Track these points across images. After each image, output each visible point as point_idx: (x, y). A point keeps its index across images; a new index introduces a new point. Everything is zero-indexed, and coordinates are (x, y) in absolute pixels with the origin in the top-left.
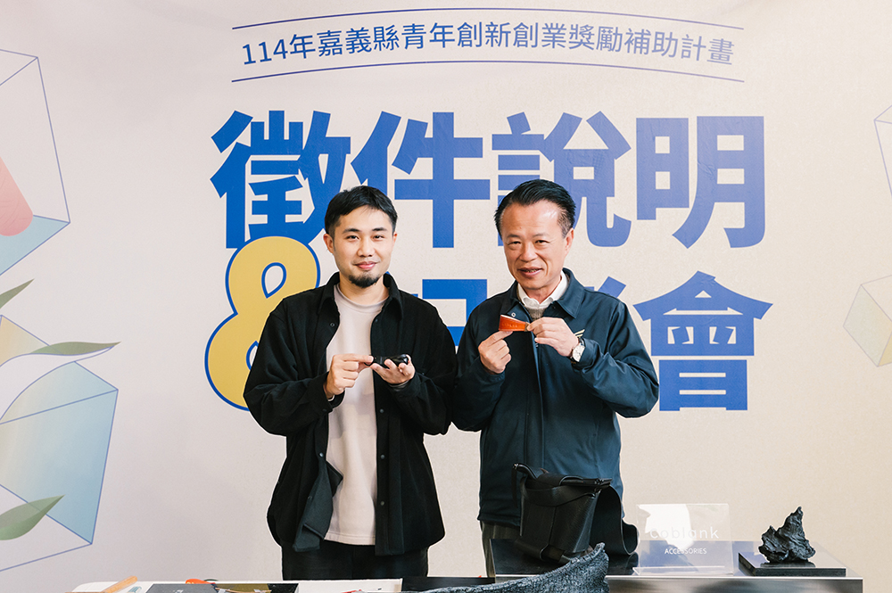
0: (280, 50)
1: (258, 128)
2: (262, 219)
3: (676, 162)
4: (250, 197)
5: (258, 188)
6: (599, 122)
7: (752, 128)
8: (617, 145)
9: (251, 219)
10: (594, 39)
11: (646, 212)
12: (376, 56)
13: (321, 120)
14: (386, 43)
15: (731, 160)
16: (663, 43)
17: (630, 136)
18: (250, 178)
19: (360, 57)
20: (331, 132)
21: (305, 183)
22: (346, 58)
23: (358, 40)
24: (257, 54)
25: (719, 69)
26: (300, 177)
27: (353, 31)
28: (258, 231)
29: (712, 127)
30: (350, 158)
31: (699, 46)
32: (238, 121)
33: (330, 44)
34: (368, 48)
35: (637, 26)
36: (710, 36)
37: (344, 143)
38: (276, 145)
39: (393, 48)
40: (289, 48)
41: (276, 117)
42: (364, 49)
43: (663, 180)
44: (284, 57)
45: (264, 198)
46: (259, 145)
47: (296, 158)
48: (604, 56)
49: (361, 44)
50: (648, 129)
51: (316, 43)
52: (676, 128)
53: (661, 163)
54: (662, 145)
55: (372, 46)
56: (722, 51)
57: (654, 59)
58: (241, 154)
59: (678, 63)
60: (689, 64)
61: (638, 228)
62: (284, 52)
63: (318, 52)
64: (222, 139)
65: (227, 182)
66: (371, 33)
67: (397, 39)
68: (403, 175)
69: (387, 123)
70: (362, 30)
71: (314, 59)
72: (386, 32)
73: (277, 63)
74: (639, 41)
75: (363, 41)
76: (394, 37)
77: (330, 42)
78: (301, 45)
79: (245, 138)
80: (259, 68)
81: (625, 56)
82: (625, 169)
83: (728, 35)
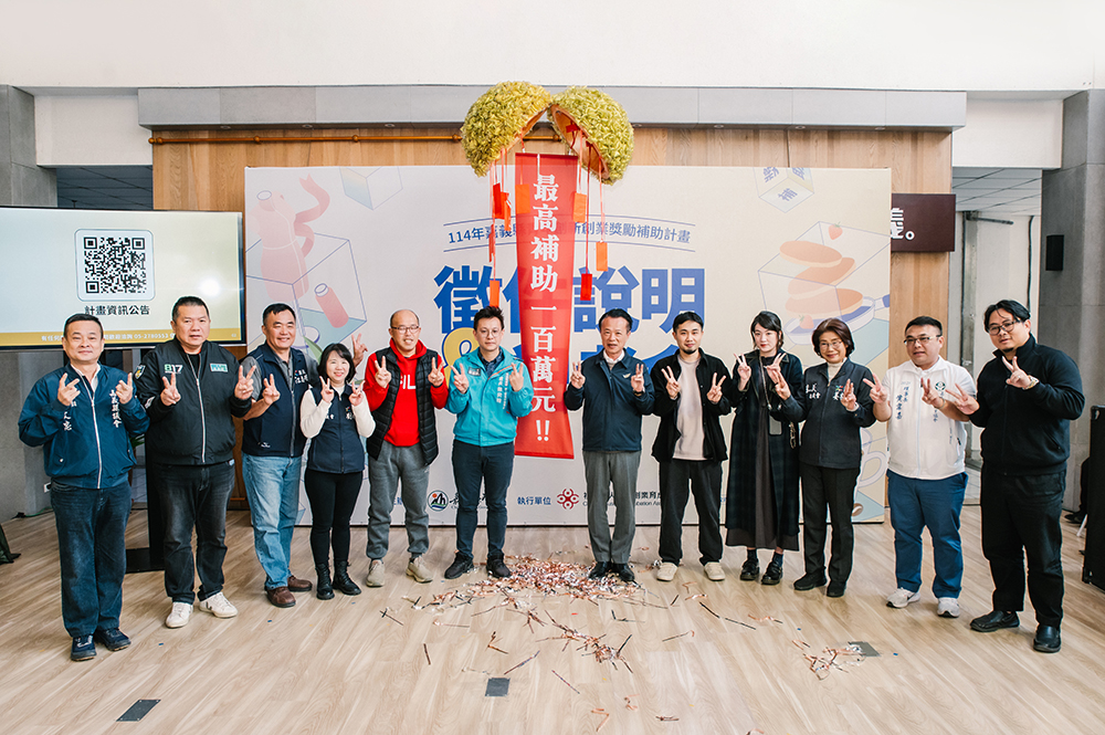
0: (467, 236)
1: (456, 274)
2: (460, 319)
3: (661, 291)
4: (453, 308)
5: (457, 304)
6: (624, 272)
7: (698, 275)
8: (633, 283)
9: (454, 319)
10: (622, 230)
11: (646, 316)
13: (487, 270)
15: (688, 290)
16: (656, 232)
17: (639, 278)
18: (453, 299)
19: (506, 239)
20: (493, 276)
21: (480, 301)
22: (500, 239)
23: (505, 231)
24: (456, 238)
25: (683, 245)
26: (477, 298)
27: (503, 226)
28: (457, 325)
29: (679, 274)
30: (502, 289)
31: (673, 234)
32: (447, 271)
35: (643, 224)
36: (679, 229)
37: (499, 282)
38: (466, 283)
40: (472, 235)
41: (466, 269)
42: (509, 235)
43: (655, 300)
44: (469, 239)
45: (460, 309)
46: (457, 283)
47: (475, 289)
48: (627, 238)
49: (507, 233)
50: (647, 274)
51: (485, 232)
52: (661, 274)
53: (655, 291)
54: (655, 283)
55: (512, 233)
56: (684, 236)
57: (651, 240)
58: (448, 287)
59: (663, 242)
60: (668, 243)
61: (643, 323)
62: (469, 237)
63: (486, 237)
64: (439, 280)
65: (442, 300)
71: (484, 240)
73: (466, 242)
74: (644, 231)
75: (508, 231)
78: (477, 233)
79: (450, 279)
80: (457, 245)
81: (636, 239)
82: (637, 294)
83: (688, 228)
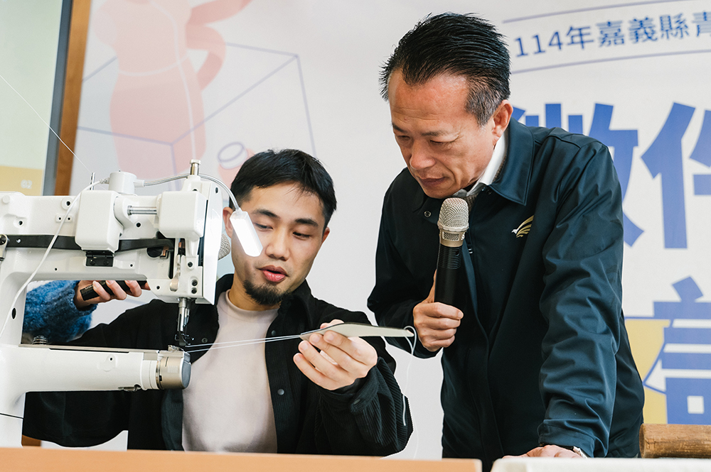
0: (555, 41)
1: (532, 121)
12: (663, 44)
13: (603, 112)
14: (674, 32)
19: (644, 46)
20: (617, 124)
22: (630, 47)
23: (641, 29)
24: (530, 46)
27: (635, 20)
30: (638, 152)
33: (610, 34)
34: (654, 37)
37: (631, 137)
39: (682, 36)
40: (565, 39)
41: (553, 110)
42: (650, 38)
44: (560, 49)
49: (646, 33)
51: (595, 34)
55: (658, 34)
62: (559, 44)
63: (597, 43)
66: (657, 23)
67: (686, 27)
68: (702, 169)
69: (680, 115)
70: (647, 19)
71: (594, 50)
72: (673, 21)
73: (552, 55)
75: (648, 30)
76: (682, 26)
77: (611, 32)
78: (579, 35)
80: (532, 61)
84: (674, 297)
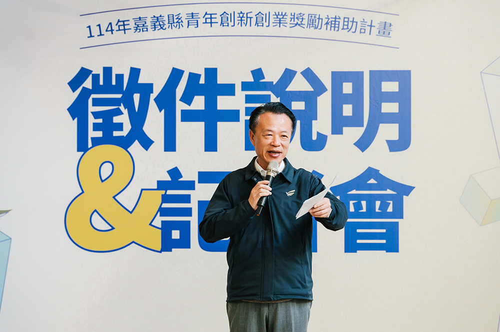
0: (109, 29)
1: (96, 77)
2: (99, 134)
3: (356, 99)
4: (91, 120)
5: (96, 115)
6: (308, 74)
7: (403, 77)
8: (319, 88)
9: (92, 134)
10: (305, 22)
11: (337, 129)
12: (169, 32)
13: (135, 72)
14: (175, 25)
15: (390, 97)
16: (349, 24)
17: (327, 82)
18: (92, 109)
19: (159, 33)
20: (142, 80)
21: (125, 112)
22: (151, 34)
23: (158, 23)
24: (96, 31)
25: (383, 40)
26: (122, 108)
27: (154, 17)
28: (96, 142)
29: (378, 77)
30: (153, 96)
31: (371, 26)
32: (84, 73)
33: (140, 25)
34: (164, 28)
35: (332, 13)
36: (378, 19)
37: (149, 87)
38: (108, 88)
39: (179, 28)
40: (115, 28)
41: (108, 71)
42: (162, 28)
43: (347, 110)
44: (112, 33)
45: (100, 121)
46: (97, 88)
47: (119, 96)
48: (312, 32)
49: (160, 25)
50: (338, 78)
51: (132, 25)
52: (356, 77)
53: (347, 99)
54: (348, 88)
55: (167, 26)
56: (385, 30)
57: (343, 34)
58: (86, 93)
59: (357, 37)
60: (365, 38)
61: (332, 139)
62: (112, 30)
63: (133, 30)
64: (74, 84)
65: (78, 110)
66: (166, 18)
67: (182, 22)
68: (186, 107)
69: (176, 74)
70: (161, 16)
71: (131, 35)
72: (175, 17)
73: (108, 37)
74: (333, 23)
75: (161, 23)
76: (180, 21)
77: (140, 23)
78: (123, 25)
79: (88, 84)
80: (97, 40)
81: (324, 32)
82: (324, 103)
83: (389, 19)
84: (168, 178)
